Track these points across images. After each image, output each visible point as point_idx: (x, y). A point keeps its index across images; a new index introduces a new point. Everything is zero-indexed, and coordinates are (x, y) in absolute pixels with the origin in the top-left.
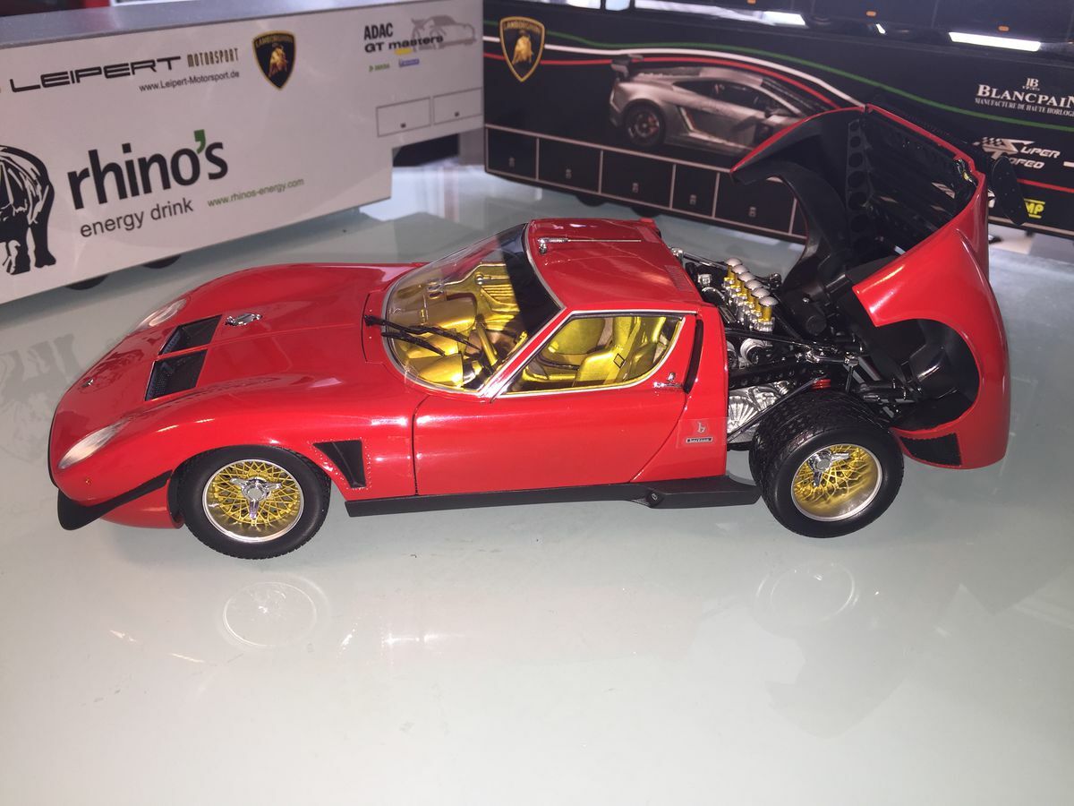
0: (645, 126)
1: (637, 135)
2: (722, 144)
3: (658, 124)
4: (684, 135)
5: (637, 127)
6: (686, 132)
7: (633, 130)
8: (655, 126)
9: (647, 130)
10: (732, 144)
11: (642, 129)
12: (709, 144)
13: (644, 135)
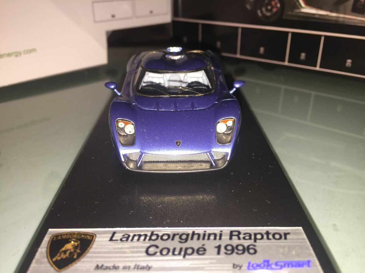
0: (269, 7)
1: (263, 15)
2: (327, 15)
3: (279, 5)
4: (298, 11)
5: (264, 9)
6: (299, 8)
7: (262, 12)
8: (277, 7)
9: (271, 11)
10: (334, 15)
11: (267, 10)
12: (317, 16)
13: (268, 14)
